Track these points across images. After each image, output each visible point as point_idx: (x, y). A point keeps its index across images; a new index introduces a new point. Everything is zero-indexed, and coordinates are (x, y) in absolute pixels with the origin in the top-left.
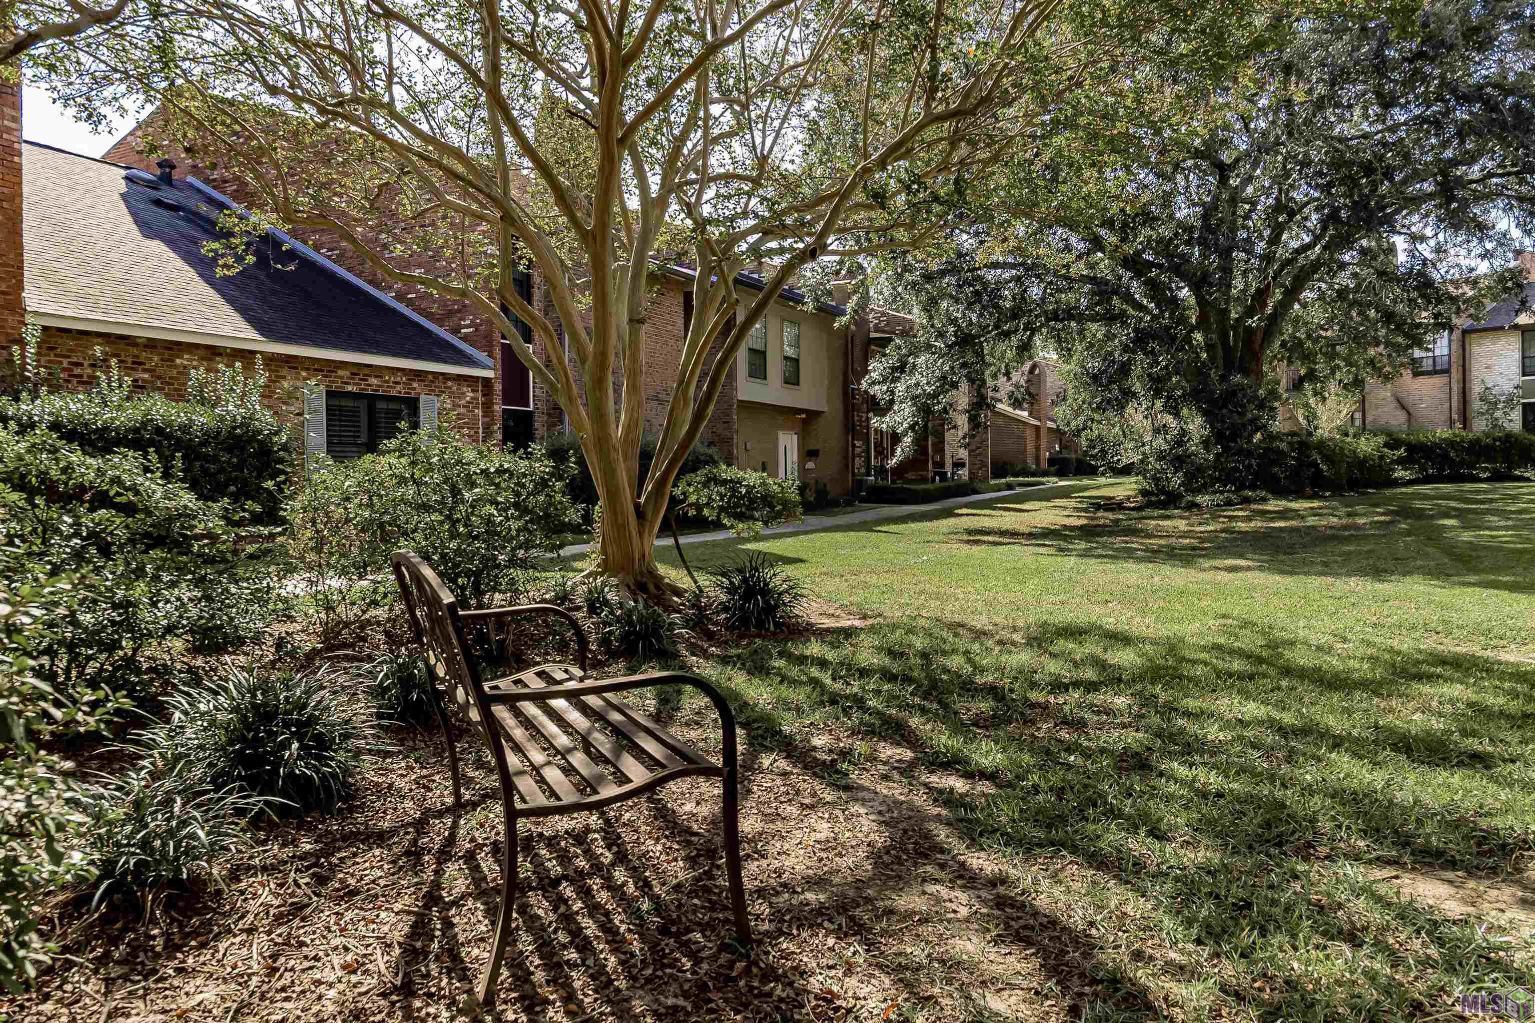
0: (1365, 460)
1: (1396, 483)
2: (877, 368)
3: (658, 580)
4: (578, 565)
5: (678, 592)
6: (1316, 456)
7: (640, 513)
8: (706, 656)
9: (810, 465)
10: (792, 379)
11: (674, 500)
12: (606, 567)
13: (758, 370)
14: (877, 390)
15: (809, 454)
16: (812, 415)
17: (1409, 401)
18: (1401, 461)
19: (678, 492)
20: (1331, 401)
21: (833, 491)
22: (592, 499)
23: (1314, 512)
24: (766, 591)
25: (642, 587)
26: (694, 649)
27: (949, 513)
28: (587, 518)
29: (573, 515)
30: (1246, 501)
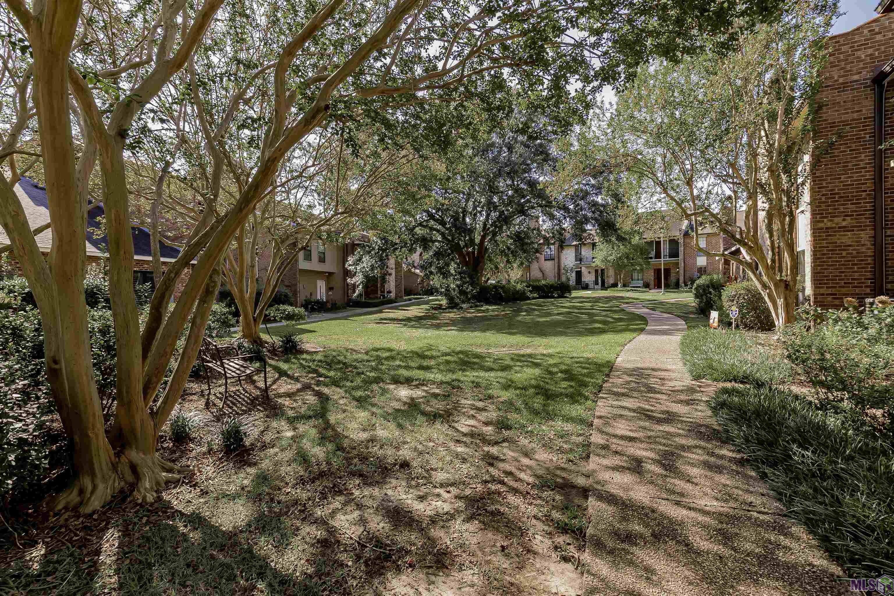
0: (518, 291)
1: (528, 298)
2: (351, 260)
3: (260, 339)
4: (234, 335)
5: (267, 343)
6: (501, 290)
7: (255, 320)
8: (273, 359)
9: (330, 293)
10: (322, 260)
11: (266, 315)
12: (244, 336)
13: (308, 257)
14: (352, 268)
15: (330, 289)
16: (331, 274)
17: (543, 269)
18: (530, 291)
19: (267, 313)
20: (515, 270)
21: (339, 303)
22: (239, 316)
23: (493, 311)
24: (292, 342)
25: (255, 342)
26: (270, 358)
27: (381, 312)
28: (238, 322)
29: (233, 321)
30: (477, 306)
